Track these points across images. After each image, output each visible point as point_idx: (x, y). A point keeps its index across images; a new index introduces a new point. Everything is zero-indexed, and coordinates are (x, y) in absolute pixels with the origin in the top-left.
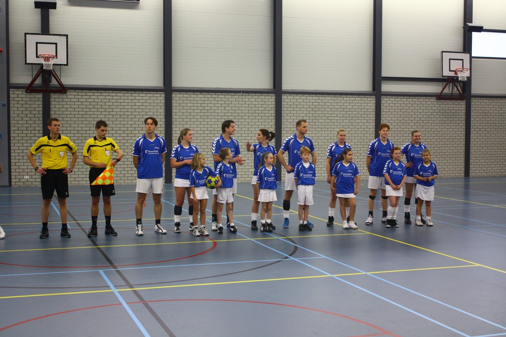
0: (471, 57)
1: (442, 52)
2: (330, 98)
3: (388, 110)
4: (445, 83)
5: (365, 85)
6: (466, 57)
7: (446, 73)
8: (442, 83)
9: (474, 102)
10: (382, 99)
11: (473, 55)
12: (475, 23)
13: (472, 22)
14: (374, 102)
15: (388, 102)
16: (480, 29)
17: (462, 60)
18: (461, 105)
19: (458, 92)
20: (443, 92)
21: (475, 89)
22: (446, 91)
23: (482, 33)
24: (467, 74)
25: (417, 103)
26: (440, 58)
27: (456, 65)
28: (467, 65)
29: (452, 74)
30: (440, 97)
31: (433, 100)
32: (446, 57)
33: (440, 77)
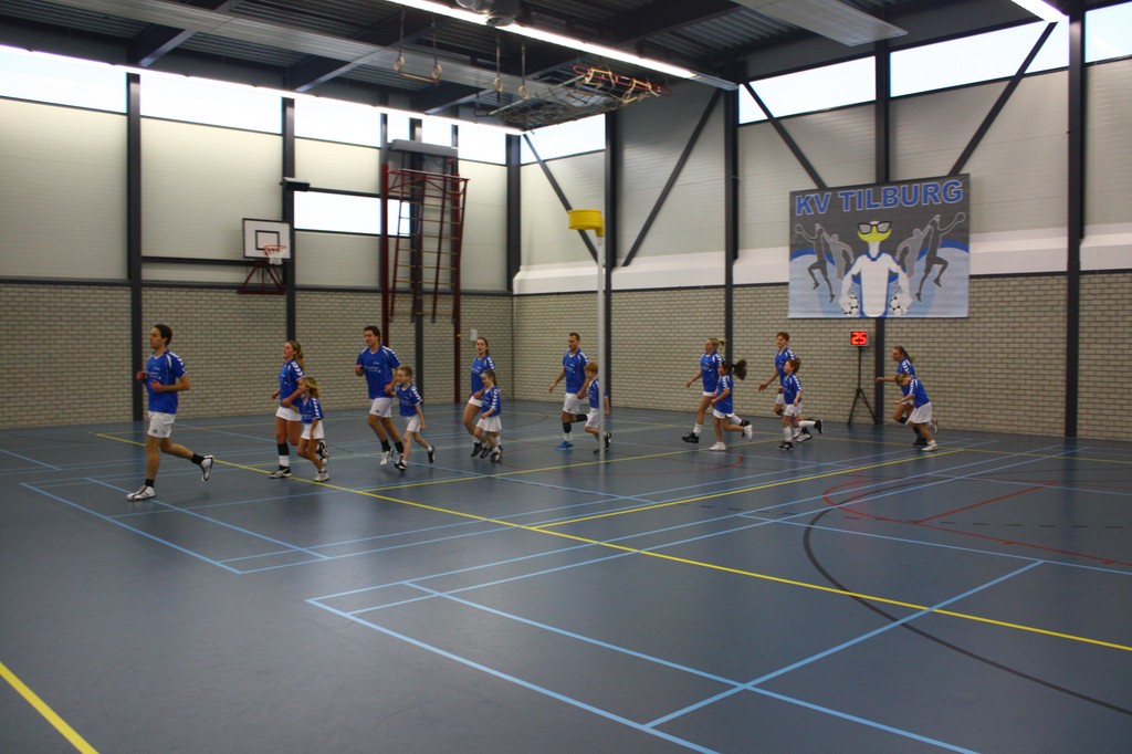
0: (293, 231)
1: (245, 219)
2: (46, 290)
3: (153, 310)
4: (251, 269)
5: (115, 268)
6: (284, 229)
7: (251, 252)
8: (244, 268)
9: (300, 298)
10: (143, 292)
11: (296, 226)
12: (299, 178)
13: (293, 176)
14: (129, 296)
15: (154, 297)
16: (305, 187)
17: (277, 233)
18: (279, 304)
19: (272, 282)
20: (251, 281)
21: (302, 278)
22: (255, 280)
23: (309, 193)
24: (285, 253)
25: (205, 298)
26: (241, 228)
27: (267, 240)
28: (285, 241)
29: (260, 254)
30: (243, 289)
31: (232, 294)
32: (251, 227)
33: (240, 258)
